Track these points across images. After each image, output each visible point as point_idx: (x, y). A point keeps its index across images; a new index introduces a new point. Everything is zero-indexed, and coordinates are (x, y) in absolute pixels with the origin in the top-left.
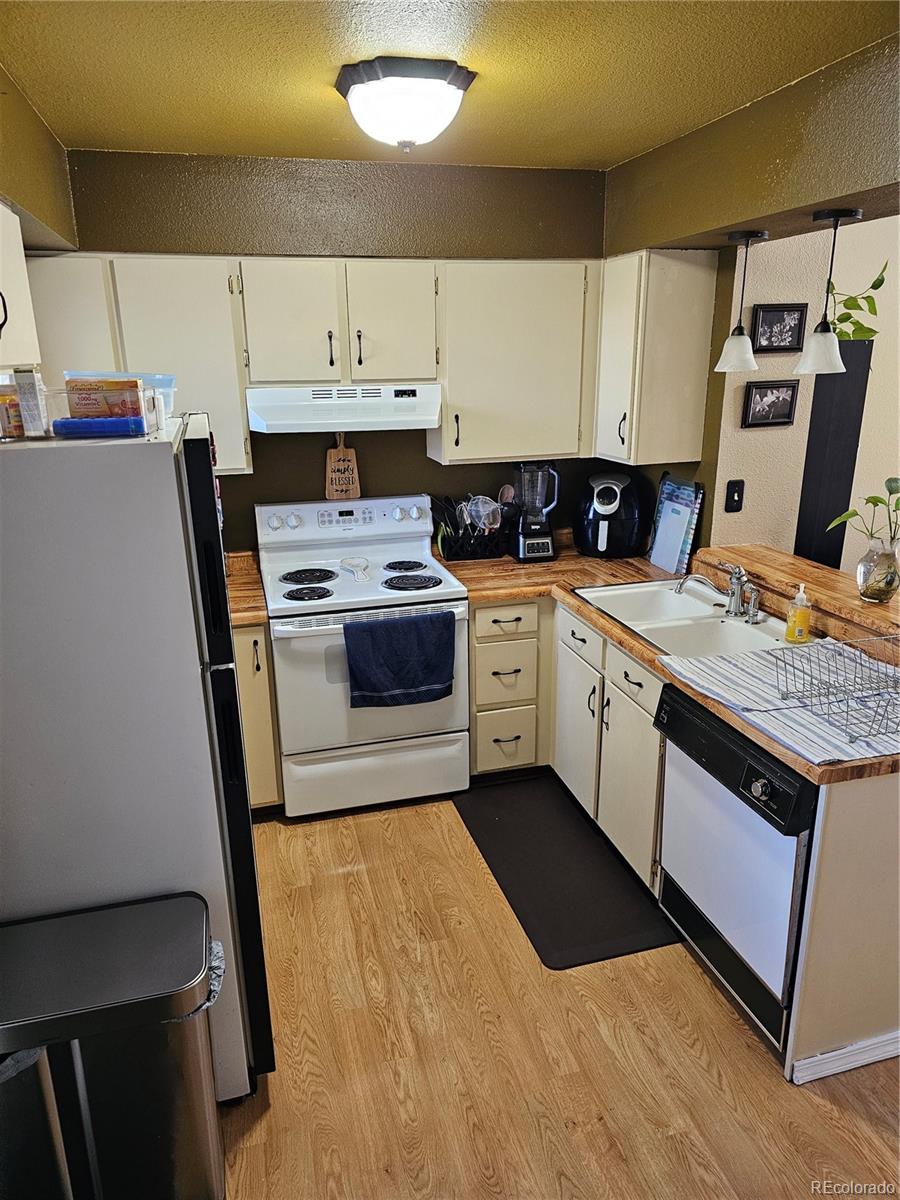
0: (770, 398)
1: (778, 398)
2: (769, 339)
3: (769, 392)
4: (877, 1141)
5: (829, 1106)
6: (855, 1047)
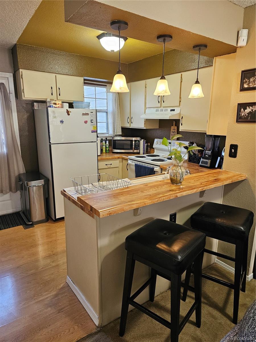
0: (248, 110)
1: (252, 110)
2: (248, 84)
3: (248, 108)
4: (49, 295)
5: (60, 287)
6: (75, 287)
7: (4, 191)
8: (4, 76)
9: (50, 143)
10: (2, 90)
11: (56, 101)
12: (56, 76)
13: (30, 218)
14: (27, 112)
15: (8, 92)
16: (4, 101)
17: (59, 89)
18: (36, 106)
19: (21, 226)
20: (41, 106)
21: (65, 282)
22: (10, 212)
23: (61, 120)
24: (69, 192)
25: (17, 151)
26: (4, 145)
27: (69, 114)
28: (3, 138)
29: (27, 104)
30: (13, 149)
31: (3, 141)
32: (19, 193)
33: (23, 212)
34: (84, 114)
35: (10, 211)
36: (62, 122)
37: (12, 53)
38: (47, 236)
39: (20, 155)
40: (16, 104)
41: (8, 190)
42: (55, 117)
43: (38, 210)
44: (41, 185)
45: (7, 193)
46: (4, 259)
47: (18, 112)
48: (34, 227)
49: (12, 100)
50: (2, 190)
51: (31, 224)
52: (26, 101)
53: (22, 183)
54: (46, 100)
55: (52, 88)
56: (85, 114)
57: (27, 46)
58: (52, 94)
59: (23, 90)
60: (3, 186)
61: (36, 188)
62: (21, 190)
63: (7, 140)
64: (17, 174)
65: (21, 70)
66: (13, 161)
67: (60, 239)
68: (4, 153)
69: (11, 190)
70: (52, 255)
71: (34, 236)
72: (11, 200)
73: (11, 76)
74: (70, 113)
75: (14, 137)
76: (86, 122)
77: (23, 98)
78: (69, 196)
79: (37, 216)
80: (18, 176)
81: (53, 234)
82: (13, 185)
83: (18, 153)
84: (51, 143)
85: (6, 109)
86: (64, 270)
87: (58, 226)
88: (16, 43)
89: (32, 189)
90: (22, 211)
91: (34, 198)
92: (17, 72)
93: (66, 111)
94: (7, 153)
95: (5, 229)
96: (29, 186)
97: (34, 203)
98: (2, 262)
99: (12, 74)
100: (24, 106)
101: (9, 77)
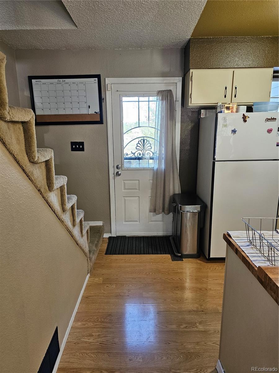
7: (157, 211)
8: (172, 81)
9: (214, 159)
10: (169, 98)
11: (229, 104)
12: (234, 71)
13: (180, 248)
14: (191, 122)
15: (175, 100)
16: (169, 110)
17: (236, 88)
18: (203, 114)
19: (169, 255)
20: (209, 113)
21: (214, 368)
22: (161, 235)
23: (233, 129)
24: (236, 240)
25: (175, 168)
26: (163, 160)
27: (245, 121)
28: (163, 152)
29: (194, 111)
30: (172, 166)
31: (162, 156)
32: (171, 214)
33: (173, 238)
34: (268, 120)
35: (160, 233)
36: (234, 131)
37: (184, 53)
38: (196, 279)
39: (177, 172)
40: (181, 114)
41: (161, 211)
42: (225, 126)
43: (189, 241)
44: (196, 211)
45: (159, 214)
46: (146, 295)
47: (182, 122)
48: (183, 260)
49: (177, 109)
50: (155, 210)
51: (180, 257)
52: (192, 108)
53: (175, 205)
54: (217, 105)
55: (226, 88)
56: (270, 119)
57: (202, 38)
58: (225, 96)
59: (190, 95)
60: (157, 205)
61: (190, 214)
62: (174, 212)
63: (166, 155)
64: (171, 193)
65: (191, 71)
66: (170, 179)
67: (213, 290)
68: (162, 170)
69: (163, 211)
70: (200, 311)
71: (181, 273)
72: (163, 221)
73: (180, 81)
74: (247, 119)
75: (174, 151)
76: (270, 131)
77: (189, 105)
78: (238, 247)
79: (188, 248)
80: (172, 195)
81: (204, 278)
82: (167, 206)
83: (175, 170)
84: (216, 160)
85: (170, 120)
86: (214, 345)
87: (211, 269)
88: (190, 37)
89: (186, 215)
90: (172, 236)
91: (186, 226)
92: (187, 75)
93: (242, 116)
94: (164, 169)
95: (153, 254)
96: (183, 211)
97: (186, 232)
98: (143, 297)
99: (181, 78)
100: (189, 116)
101: (178, 81)
